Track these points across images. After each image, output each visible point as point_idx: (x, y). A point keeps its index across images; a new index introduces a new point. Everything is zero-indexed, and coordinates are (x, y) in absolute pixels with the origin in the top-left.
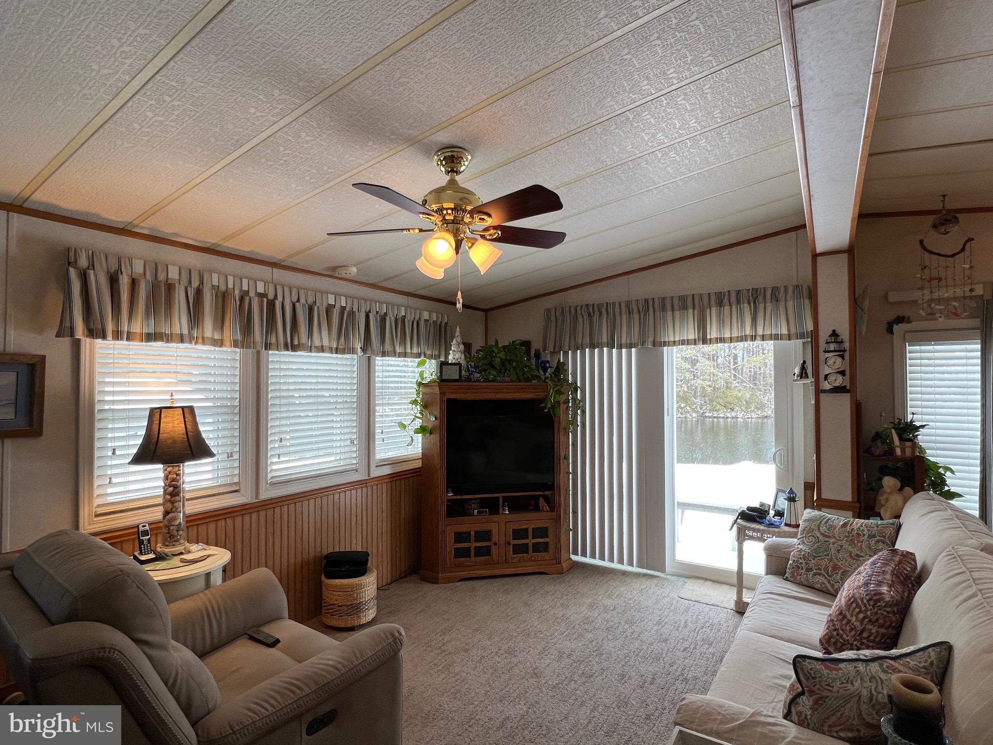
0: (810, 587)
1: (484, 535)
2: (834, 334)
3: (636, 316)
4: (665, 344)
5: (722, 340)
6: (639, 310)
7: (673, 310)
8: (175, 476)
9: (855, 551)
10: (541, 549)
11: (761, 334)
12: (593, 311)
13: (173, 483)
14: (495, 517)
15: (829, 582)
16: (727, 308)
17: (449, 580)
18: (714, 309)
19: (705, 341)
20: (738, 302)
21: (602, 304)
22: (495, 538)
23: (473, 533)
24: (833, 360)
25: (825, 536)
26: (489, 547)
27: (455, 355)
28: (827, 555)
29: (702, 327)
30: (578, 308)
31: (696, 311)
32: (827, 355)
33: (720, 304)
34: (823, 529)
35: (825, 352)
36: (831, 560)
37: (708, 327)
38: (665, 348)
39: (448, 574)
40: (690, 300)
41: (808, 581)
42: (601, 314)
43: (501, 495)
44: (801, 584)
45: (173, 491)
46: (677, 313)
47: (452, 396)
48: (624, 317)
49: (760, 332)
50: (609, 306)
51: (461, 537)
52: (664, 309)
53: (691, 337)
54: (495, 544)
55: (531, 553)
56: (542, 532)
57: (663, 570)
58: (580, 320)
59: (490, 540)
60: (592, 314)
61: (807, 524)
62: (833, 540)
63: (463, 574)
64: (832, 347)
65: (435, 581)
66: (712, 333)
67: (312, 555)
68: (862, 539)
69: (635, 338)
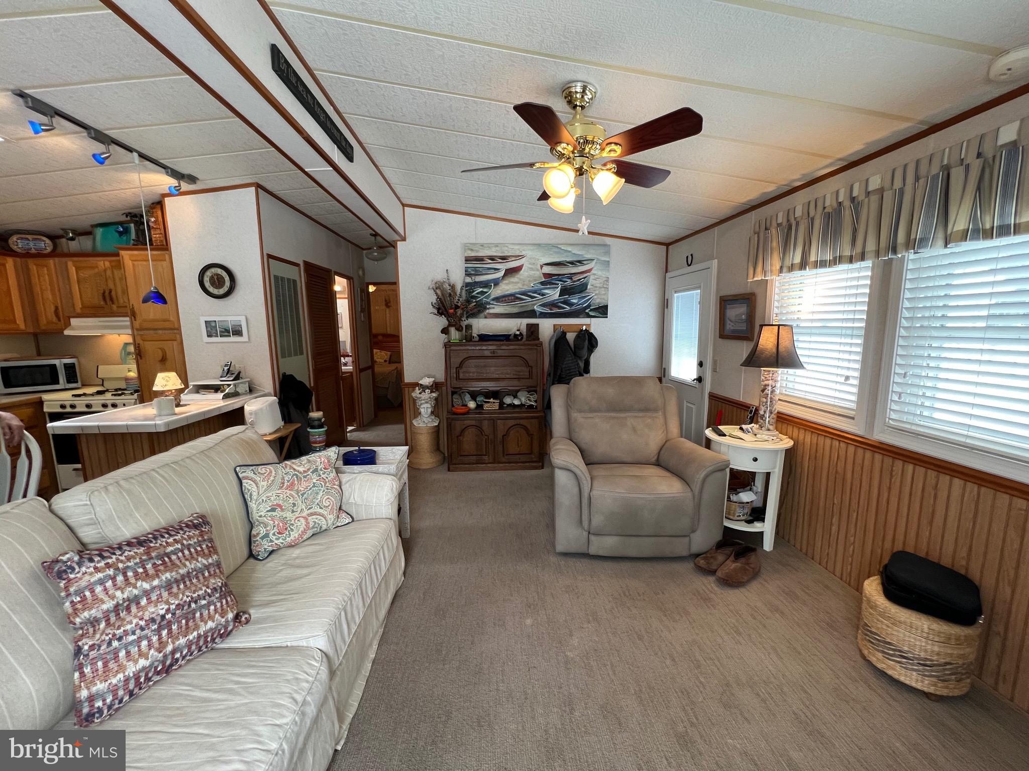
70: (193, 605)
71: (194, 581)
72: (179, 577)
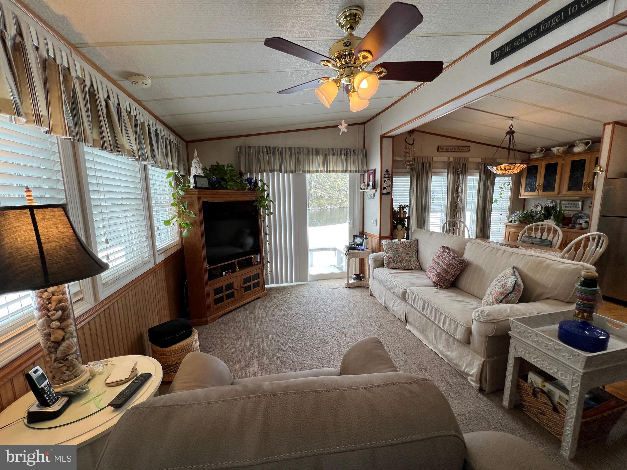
0: (395, 268)
1: (230, 286)
2: (387, 171)
3: (293, 156)
4: (308, 172)
5: (333, 171)
6: (295, 153)
7: (312, 155)
8: (61, 296)
9: (407, 252)
10: (256, 286)
11: (350, 170)
12: (270, 151)
13: (61, 304)
14: (234, 274)
15: (401, 265)
16: (336, 156)
17: (214, 320)
18: (331, 156)
19: (327, 172)
20: (341, 154)
21: (276, 147)
22: (236, 287)
23: (224, 287)
24: (388, 181)
25: (396, 249)
26: (233, 292)
27: (197, 170)
28: (399, 255)
29: (325, 163)
30: (261, 148)
31: (323, 156)
32: (385, 179)
33: (333, 155)
34: (394, 246)
35: (384, 178)
36: (400, 257)
37: (328, 165)
38: (307, 174)
39: (213, 316)
40: (320, 150)
41: (394, 266)
42: (274, 153)
43: (236, 260)
44: (391, 268)
45: (62, 315)
46: (314, 157)
47: (206, 200)
48: (288, 157)
49: (349, 169)
50: (279, 149)
51: (217, 291)
52: (308, 154)
53: (322, 169)
54: (237, 290)
55: (253, 290)
56: (256, 276)
57: (307, 280)
58: (262, 155)
59: (233, 288)
60: (269, 152)
61: (386, 246)
62: (399, 250)
63: (221, 313)
64: (387, 176)
65: (206, 323)
66: (330, 168)
67: (136, 337)
68: (408, 247)
69: (293, 168)
70: (443, 278)
71: (449, 275)
72: (447, 270)
